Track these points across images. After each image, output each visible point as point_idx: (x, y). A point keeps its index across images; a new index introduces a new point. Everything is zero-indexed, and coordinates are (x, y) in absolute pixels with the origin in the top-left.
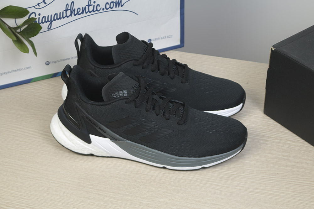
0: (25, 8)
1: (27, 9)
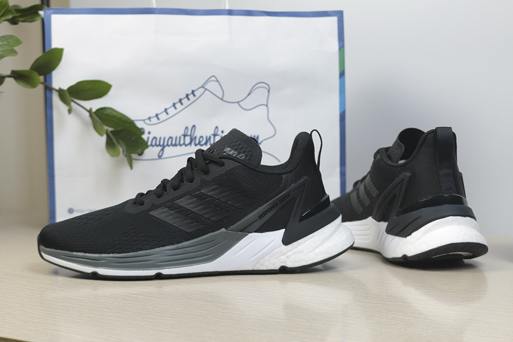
0: (132, 119)
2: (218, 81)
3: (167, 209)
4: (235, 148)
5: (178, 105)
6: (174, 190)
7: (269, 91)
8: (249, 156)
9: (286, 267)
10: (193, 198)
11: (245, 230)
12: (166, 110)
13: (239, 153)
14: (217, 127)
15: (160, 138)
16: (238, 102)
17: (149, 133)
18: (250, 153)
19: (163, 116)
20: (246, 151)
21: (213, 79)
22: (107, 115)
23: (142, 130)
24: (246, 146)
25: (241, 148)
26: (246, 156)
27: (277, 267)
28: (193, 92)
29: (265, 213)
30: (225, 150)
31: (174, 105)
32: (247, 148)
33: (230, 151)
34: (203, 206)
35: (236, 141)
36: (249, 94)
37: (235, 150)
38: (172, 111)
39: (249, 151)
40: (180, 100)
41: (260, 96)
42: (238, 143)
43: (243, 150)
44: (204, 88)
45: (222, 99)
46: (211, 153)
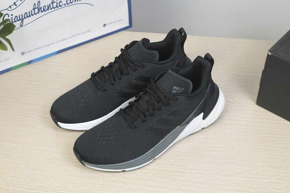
11: (188, 123)
13: (181, 88)
24: (184, 83)
26: (185, 88)
29: (197, 112)
30: (173, 88)
33: (176, 88)
35: (179, 82)
37: (179, 87)
39: (186, 85)
43: (183, 86)
46: (166, 91)
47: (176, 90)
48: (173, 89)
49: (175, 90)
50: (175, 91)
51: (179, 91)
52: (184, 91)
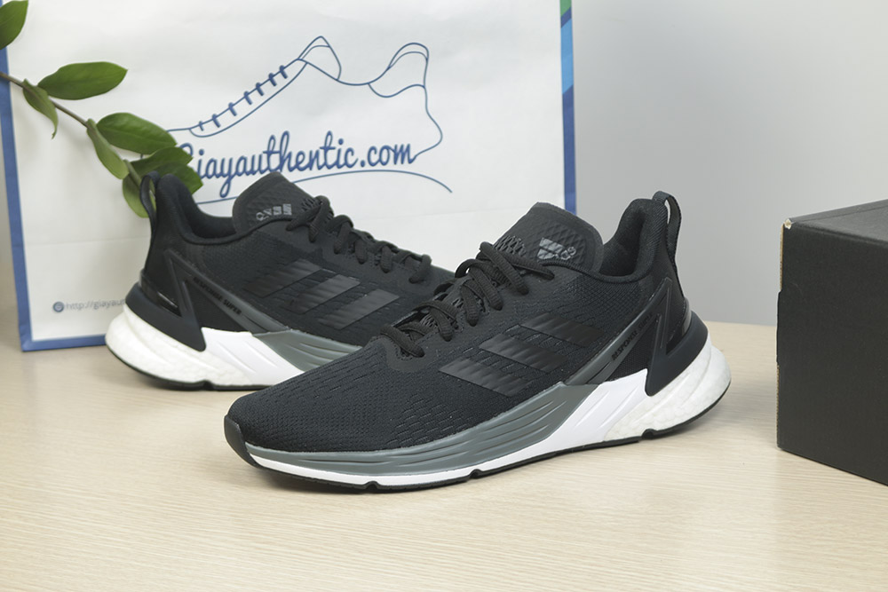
0: (166, 128)
1: (171, 133)
2: (329, 46)
3: (467, 360)
4: (557, 238)
5: (254, 96)
6: (471, 325)
7: (427, 60)
8: (583, 250)
9: (653, 430)
10: (509, 338)
11: (593, 381)
12: (231, 107)
13: (566, 247)
14: (329, 134)
15: (223, 161)
16: (368, 84)
17: (201, 153)
18: (583, 245)
19: (226, 119)
20: (577, 242)
21: (320, 42)
22: (121, 128)
23: (187, 150)
24: (574, 233)
25: (568, 238)
26: (578, 250)
27: (640, 433)
28: (282, 69)
29: (620, 349)
30: (541, 245)
31: (246, 95)
32: (577, 236)
33: (550, 245)
34: (527, 350)
35: (557, 226)
36: (389, 68)
37: (559, 242)
38: (243, 108)
39: (582, 241)
40: (258, 87)
41: (410, 68)
42: (561, 229)
43: (571, 241)
44: (301, 60)
45: (337, 80)
46: (517, 251)
47: (550, 251)
48: (542, 248)
49: (547, 250)
50: (546, 254)
51: (560, 256)
52: (575, 258)
